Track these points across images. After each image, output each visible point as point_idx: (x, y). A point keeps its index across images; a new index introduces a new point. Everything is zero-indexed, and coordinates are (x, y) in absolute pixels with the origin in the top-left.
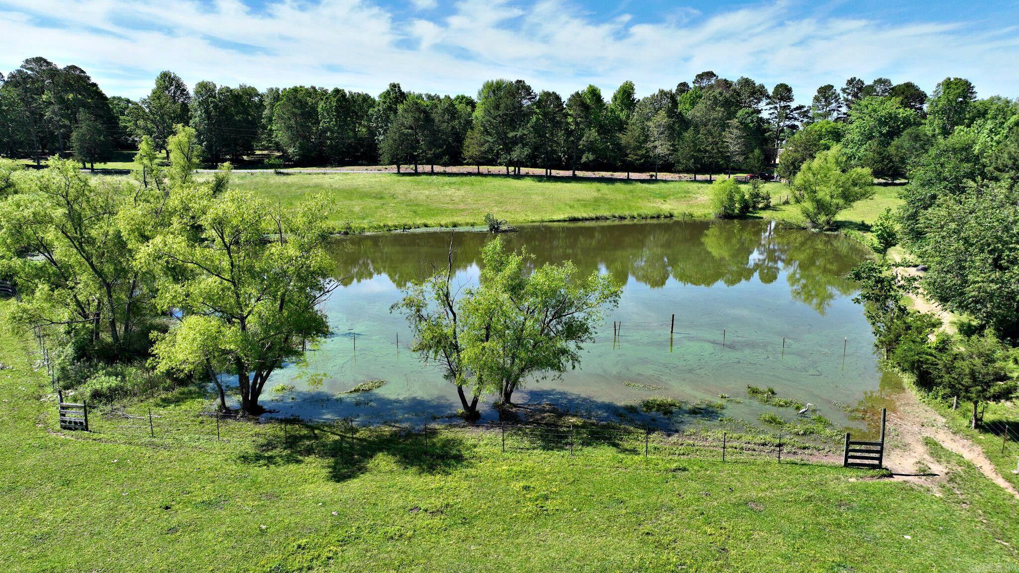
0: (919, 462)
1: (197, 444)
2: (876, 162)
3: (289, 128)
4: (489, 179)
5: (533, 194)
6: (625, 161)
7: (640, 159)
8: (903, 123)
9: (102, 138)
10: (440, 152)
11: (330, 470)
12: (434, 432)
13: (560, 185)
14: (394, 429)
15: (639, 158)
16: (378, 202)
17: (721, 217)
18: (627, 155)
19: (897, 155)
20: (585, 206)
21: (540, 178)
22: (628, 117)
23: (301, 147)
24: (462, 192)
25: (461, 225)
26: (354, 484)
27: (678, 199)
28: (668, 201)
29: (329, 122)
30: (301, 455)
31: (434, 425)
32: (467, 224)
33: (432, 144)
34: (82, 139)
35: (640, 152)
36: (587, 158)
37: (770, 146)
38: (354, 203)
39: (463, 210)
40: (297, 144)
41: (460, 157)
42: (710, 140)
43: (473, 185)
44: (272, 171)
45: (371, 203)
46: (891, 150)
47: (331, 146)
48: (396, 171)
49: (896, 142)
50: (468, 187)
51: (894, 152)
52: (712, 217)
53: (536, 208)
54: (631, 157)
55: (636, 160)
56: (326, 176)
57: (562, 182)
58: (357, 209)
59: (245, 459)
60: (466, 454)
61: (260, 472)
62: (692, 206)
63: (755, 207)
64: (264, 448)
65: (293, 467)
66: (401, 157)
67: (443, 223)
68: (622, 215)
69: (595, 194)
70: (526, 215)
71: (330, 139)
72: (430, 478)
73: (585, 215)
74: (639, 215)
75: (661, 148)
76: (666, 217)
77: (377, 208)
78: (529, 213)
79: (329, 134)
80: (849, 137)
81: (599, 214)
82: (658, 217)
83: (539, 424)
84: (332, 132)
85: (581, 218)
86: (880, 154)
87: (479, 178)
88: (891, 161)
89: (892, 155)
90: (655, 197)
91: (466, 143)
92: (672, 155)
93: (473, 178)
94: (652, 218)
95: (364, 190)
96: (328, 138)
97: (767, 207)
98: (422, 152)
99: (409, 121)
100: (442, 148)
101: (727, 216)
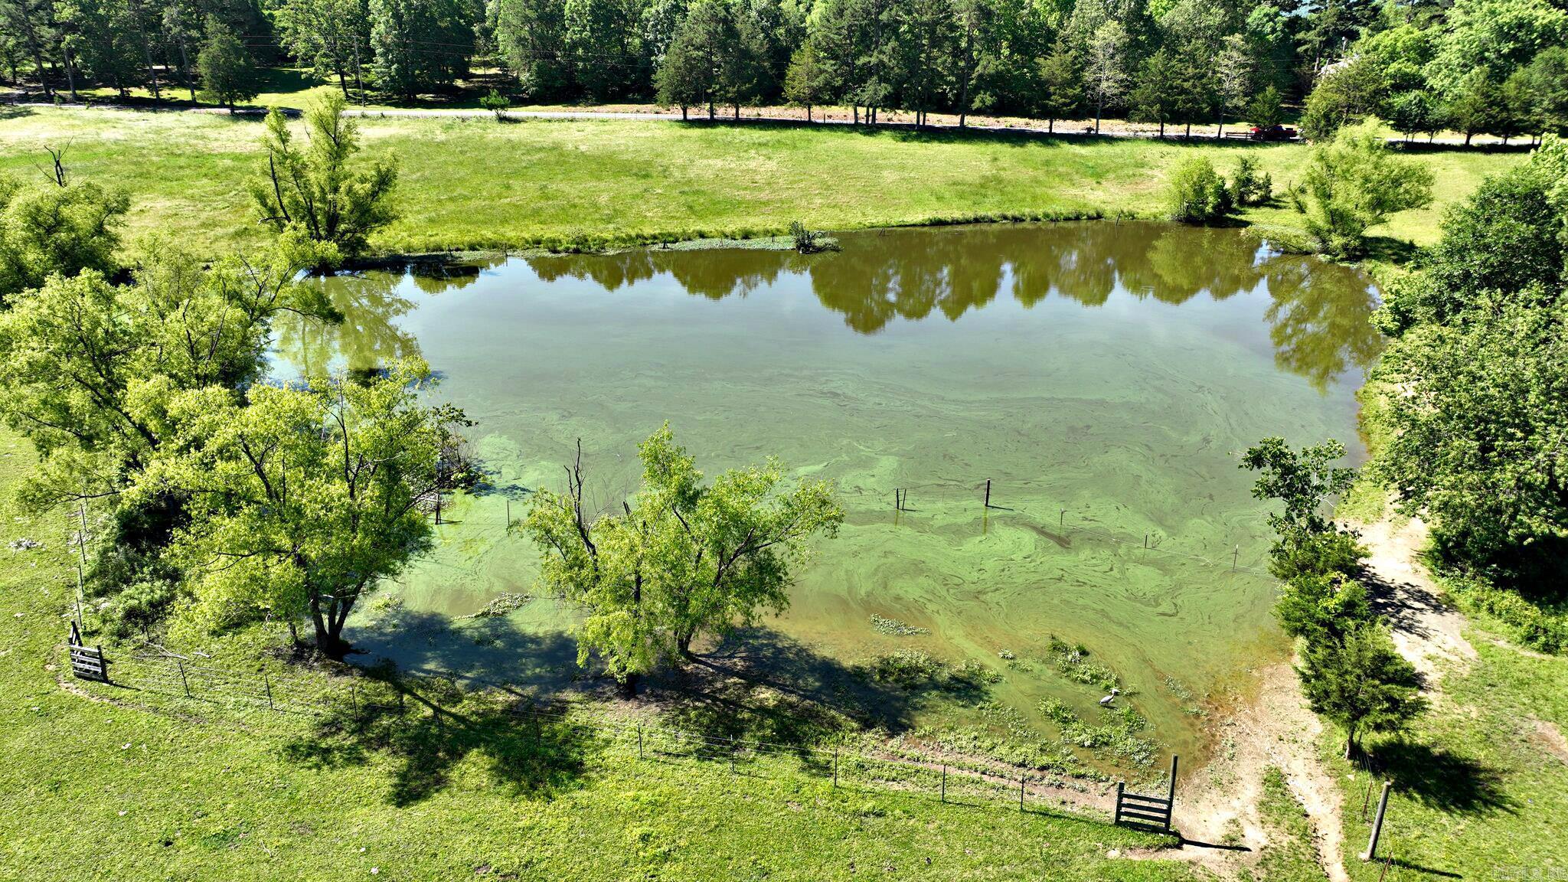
0: (1234, 821)
1: (242, 714)
2: (1477, 111)
3: (521, 41)
4: (824, 135)
5: (886, 167)
6: (1045, 106)
7: (1070, 104)
8: (1541, 36)
9: (241, 62)
10: (748, 89)
11: (396, 780)
12: (562, 709)
13: (936, 148)
14: (513, 698)
15: (1068, 101)
16: (640, 185)
17: (1180, 221)
18: (1048, 96)
19: (1517, 98)
20: (961, 196)
21: (905, 132)
22: (1060, 24)
23: (540, 73)
24: (772, 165)
25: (756, 234)
26: (420, 811)
27: (1121, 180)
28: (1104, 182)
29: (581, 32)
30: (368, 748)
31: (569, 695)
32: (766, 233)
33: (737, 74)
34: (213, 64)
35: (1070, 92)
36: (983, 101)
37: (1305, 68)
38: (602, 185)
39: (766, 203)
40: (534, 67)
41: (780, 96)
42: (1191, 71)
43: (795, 147)
44: (493, 113)
45: (631, 186)
46: (1509, 87)
47: (584, 71)
48: (681, 117)
49: (1520, 73)
50: (785, 153)
51: (1513, 93)
52: (1167, 218)
53: (884, 198)
54: (1056, 100)
55: (1064, 104)
56: (573, 125)
57: (940, 141)
58: (603, 199)
59: (295, 751)
60: (589, 759)
61: (306, 778)
62: (1138, 197)
63: (1242, 202)
64: (326, 730)
65: (351, 771)
66: (688, 97)
67: (728, 230)
68: (1017, 214)
69: (987, 169)
70: (864, 214)
71: (583, 60)
72: (525, 804)
73: (958, 215)
74: (1046, 215)
75: (1108, 82)
76: (1090, 218)
77: (635, 197)
78: (869, 211)
79: (580, 51)
80: (1443, 57)
81: (981, 213)
82: (1077, 218)
83: (715, 699)
84: (586, 49)
85: (950, 220)
86: (1486, 95)
87: (810, 133)
88: (1505, 108)
89: (1509, 98)
90: (1084, 175)
91: (790, 74)
92: (1125, 94)
93: (798, 132)
94: (1067, 219)
95: (625, 157)
96: (580, 58)
97: (1265, 202)
98: (720, 90)
99: (700, 37)
100: (750, 81)
101: (1192, 219)
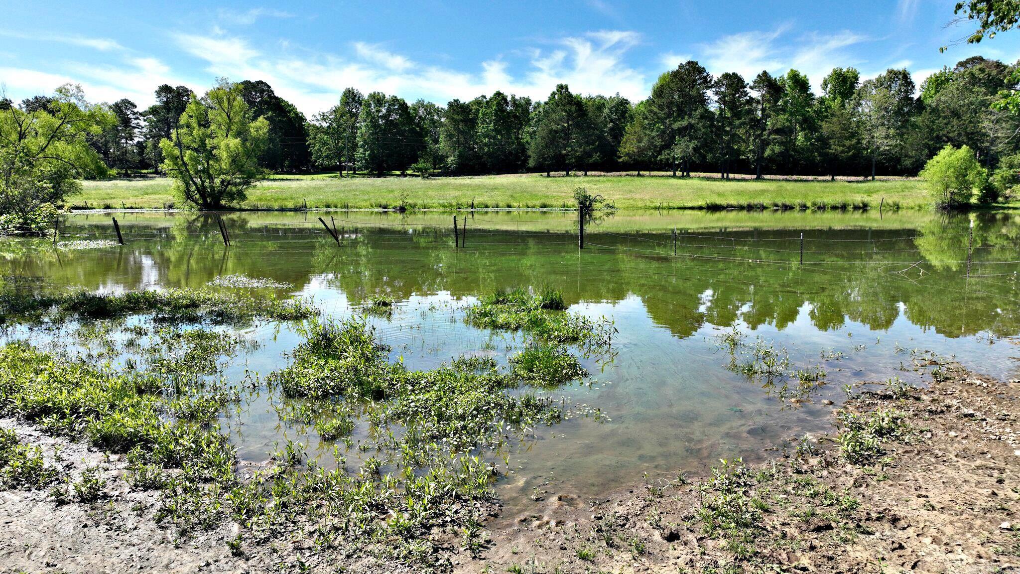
6: (827, 154)
7: (848, 152)
15: (846, 150)
23: (460, 156)
29: (487, 127)
33: (585, 140)
36: (773, 150)
40: (457, 153)
41: (616, 155)
47: (488, 153)
55: (842, 152)
71: (488, 146)
79: (487, 140)
84: (491, 138)
91: (624, 139)
100: (593, 144)
